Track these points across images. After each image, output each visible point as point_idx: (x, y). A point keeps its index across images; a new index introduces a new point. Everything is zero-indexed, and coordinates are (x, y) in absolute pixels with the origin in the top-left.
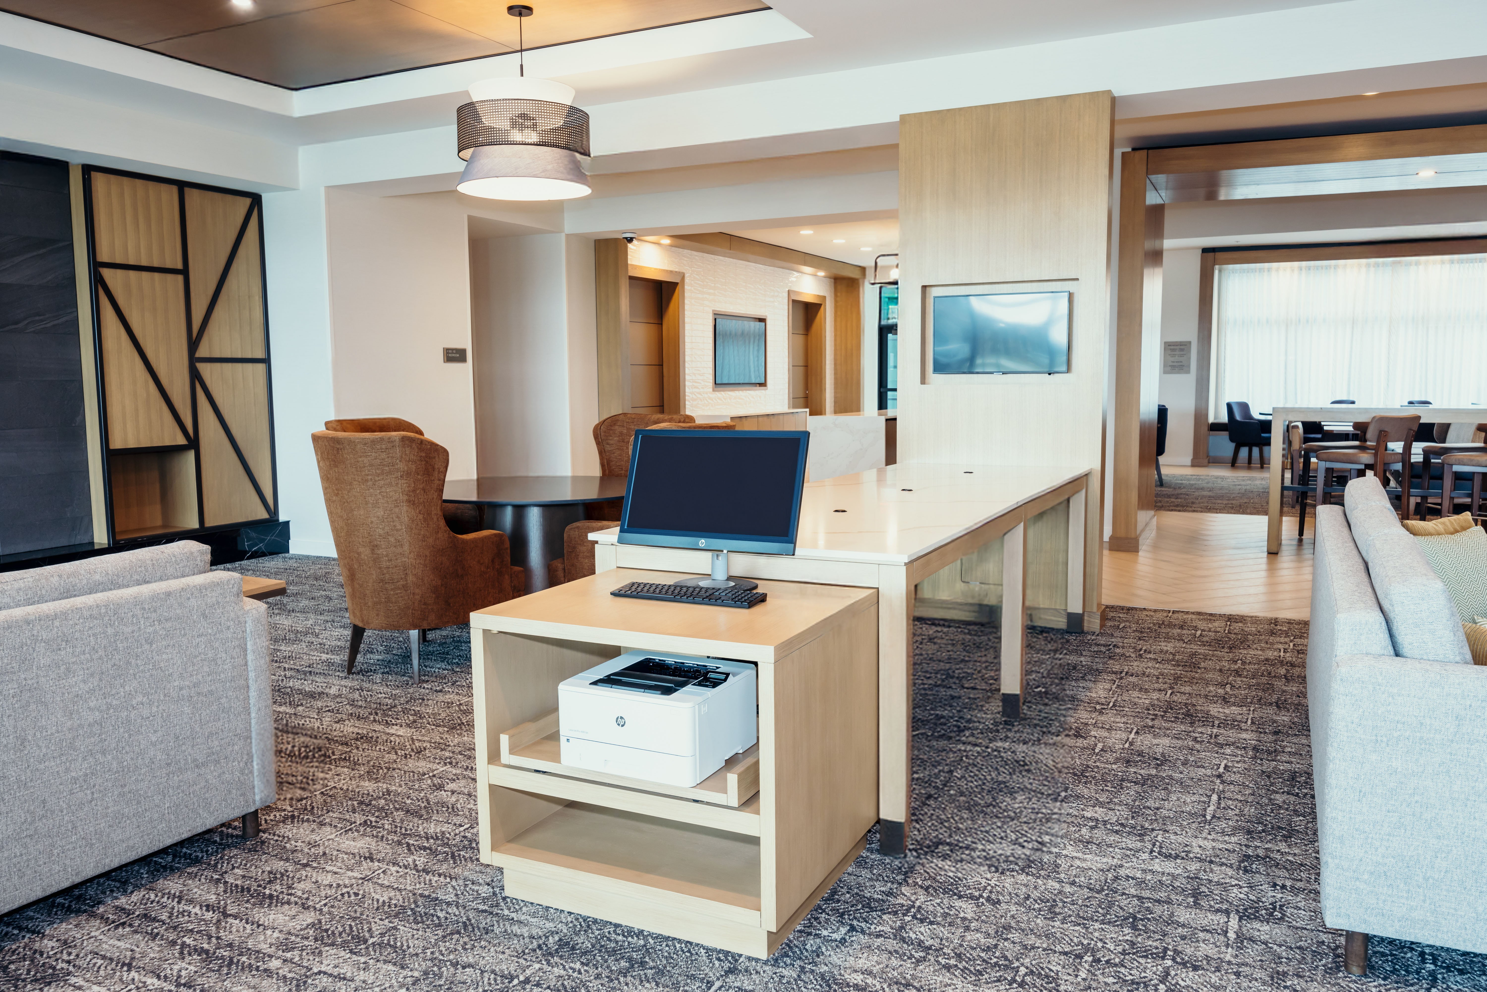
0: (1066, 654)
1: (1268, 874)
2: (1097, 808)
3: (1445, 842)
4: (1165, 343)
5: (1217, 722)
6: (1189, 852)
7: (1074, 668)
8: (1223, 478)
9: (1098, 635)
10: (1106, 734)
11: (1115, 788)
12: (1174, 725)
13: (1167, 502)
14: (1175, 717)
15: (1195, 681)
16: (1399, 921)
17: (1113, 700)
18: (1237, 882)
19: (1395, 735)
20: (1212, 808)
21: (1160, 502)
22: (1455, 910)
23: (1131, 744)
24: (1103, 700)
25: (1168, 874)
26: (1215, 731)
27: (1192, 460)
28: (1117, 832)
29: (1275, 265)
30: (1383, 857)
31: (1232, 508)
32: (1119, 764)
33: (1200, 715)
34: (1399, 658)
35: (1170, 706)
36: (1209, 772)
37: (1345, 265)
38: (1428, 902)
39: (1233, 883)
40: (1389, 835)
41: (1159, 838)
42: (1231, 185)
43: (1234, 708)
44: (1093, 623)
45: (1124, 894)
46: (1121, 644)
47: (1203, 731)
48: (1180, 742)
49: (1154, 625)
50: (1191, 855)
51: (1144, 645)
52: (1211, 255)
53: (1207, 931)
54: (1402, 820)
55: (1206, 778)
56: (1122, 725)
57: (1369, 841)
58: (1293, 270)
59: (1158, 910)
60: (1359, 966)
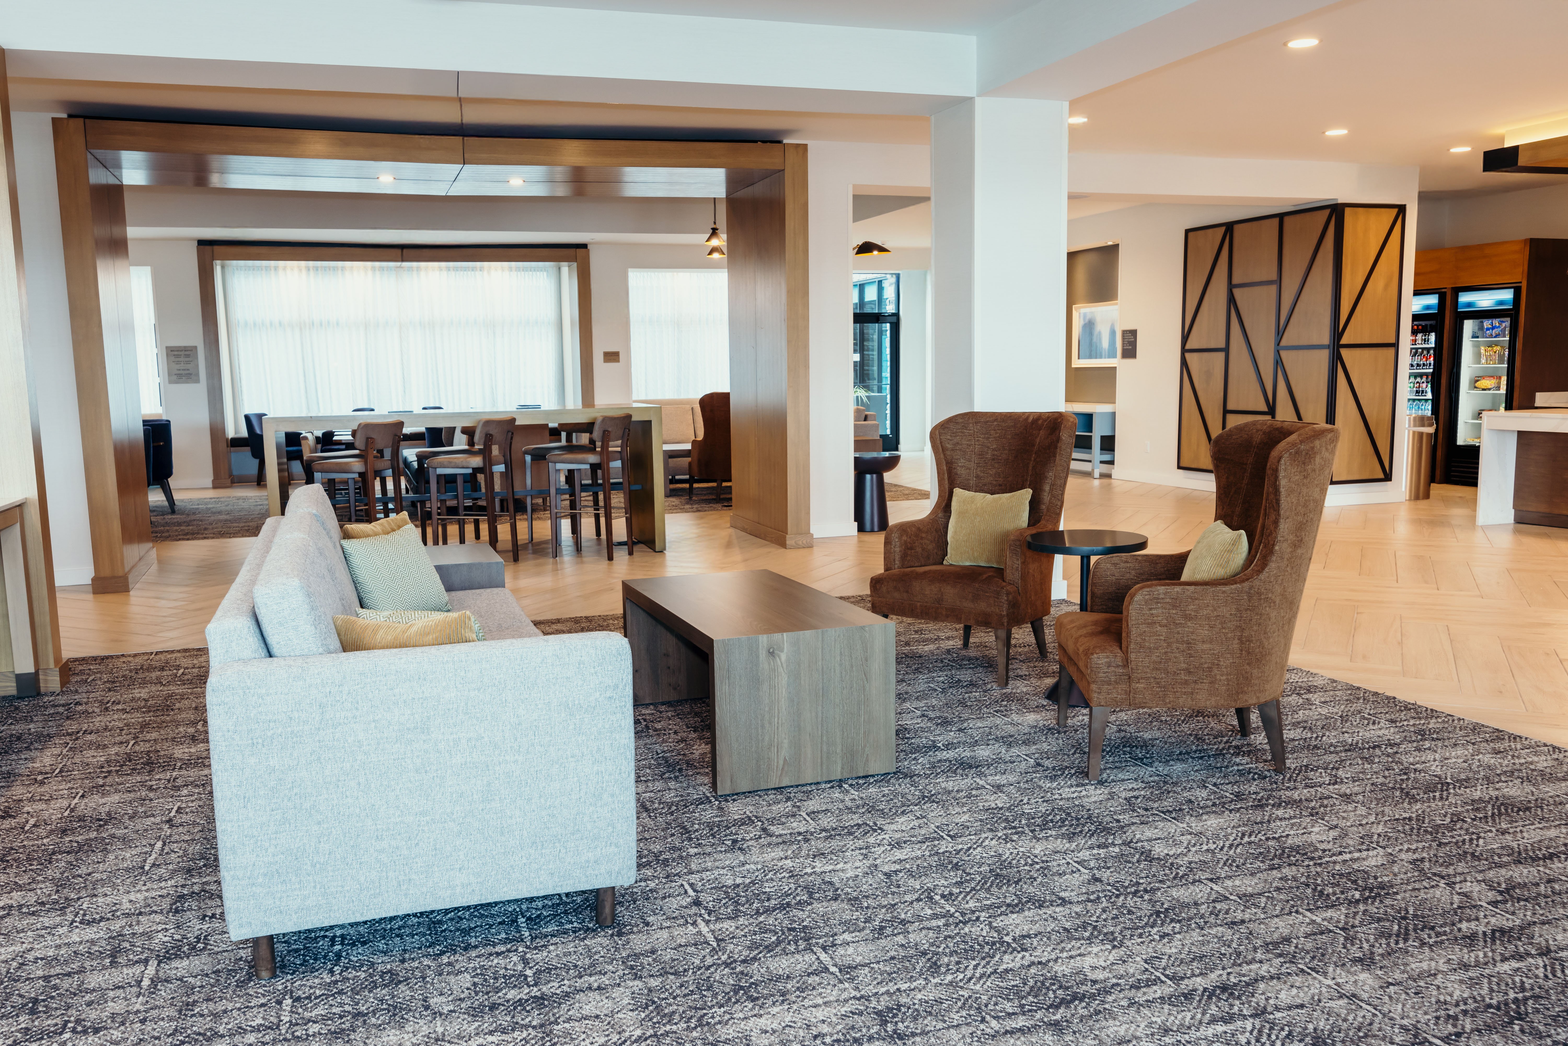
0: (11, 724)
1: (200, 908)
2: (14, 894)
3: (325, 826)
4: (167, 348)
5: (179, 764)
6: (117, 911)
7: (19, 738)
8: (245, 499)
9: (58, 695)
10: (44, 806)
11: (42, 864)
12: (129, 778)
13: (176, 530)
14: (133, 769)
15: (165, 724)
16: (296, 913)
17: (61, 766)
18: (164, 926)
19: (269, 734)
20: (154, 856)
21: (168, 531)
22: (342, 887)
23: (72, 810)
24: (48, 769)
25: (87, 941)
26: (174, 774)
27: (213, 481)
28: (33, 914)
29: (281, 263)
30: (274, 855)
31: (248, 531)
32: (53, 837)
33: (161, 761)
34: (271, 659)
35: (129, 758)
36: (158, 820)
37: (352, 267)
38: (318, 887)
39: (160, 929)
40: (276, 833)
41: (85, 906)
42: (222, 172)
43: (202, 745)
44: (51, 681)
45: (28, 979)
46: (85, 700)
47: (161, 777)
48: (132, 795)
49: (131, 671)
50: (118, 913)
51: (112, 696)
52: (208, 248)
53: (119, 988)
54: (286, 816)
55: (154, 827)
56: (66, 792)
57: (259, 844)
58: (300, 270)
59: (66, 984)
60: (267, 969)
